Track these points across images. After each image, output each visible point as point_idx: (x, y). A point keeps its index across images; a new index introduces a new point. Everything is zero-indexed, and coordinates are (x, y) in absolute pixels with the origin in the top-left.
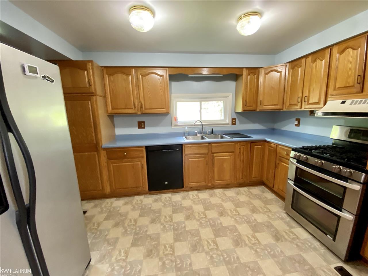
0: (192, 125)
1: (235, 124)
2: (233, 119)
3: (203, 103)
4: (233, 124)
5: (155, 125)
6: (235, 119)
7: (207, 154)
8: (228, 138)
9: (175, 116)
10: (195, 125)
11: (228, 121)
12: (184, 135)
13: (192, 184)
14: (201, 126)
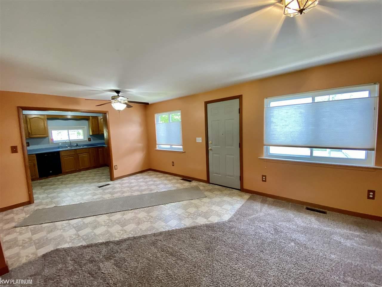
0: (64, 143)
1: (90, 141)
2: (89, 139)
3: (69, 130)
4: (89, 141)
5: (38, 144)
6: (90, 138)
7: (74, 154)
8: (86, 147)
9: (51, 138)
10: (65, 142)
11: (87, 139)
12: (59, 148)
13: (67, 171)
14: (70, 143)
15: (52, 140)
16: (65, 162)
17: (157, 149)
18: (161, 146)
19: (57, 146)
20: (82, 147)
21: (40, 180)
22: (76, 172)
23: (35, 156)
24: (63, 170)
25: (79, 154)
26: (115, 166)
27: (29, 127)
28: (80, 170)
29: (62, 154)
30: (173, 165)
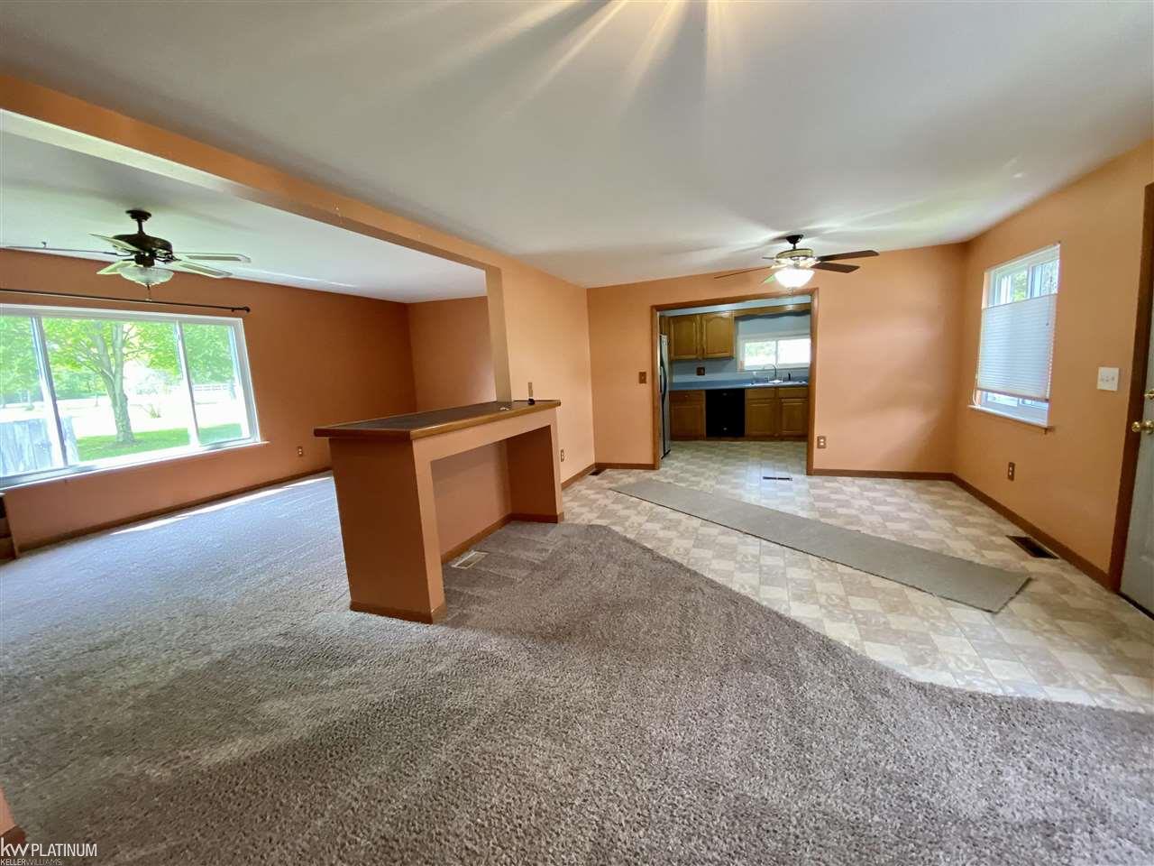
3: (779, 341)
7: (773, 399)
8: (805, 383)
9: (741, 360)
10: (764, 370)
12: (747, 381)
13: (755, 433)
14: (774, 372)
15: (742, 364)
16: (754, 414)
17: (977, 406)
18: (995, 399)
19: (748, 377)
20: (797, 383)
21: (708, 440)
22: (772, 441)
23: (704, 393)
24: (747, 431)
25: (783, 400)
26: (819, 438)
27: (704, 338)
28: (782, 438)
29: (748, 395)
30: (1011, 478)
